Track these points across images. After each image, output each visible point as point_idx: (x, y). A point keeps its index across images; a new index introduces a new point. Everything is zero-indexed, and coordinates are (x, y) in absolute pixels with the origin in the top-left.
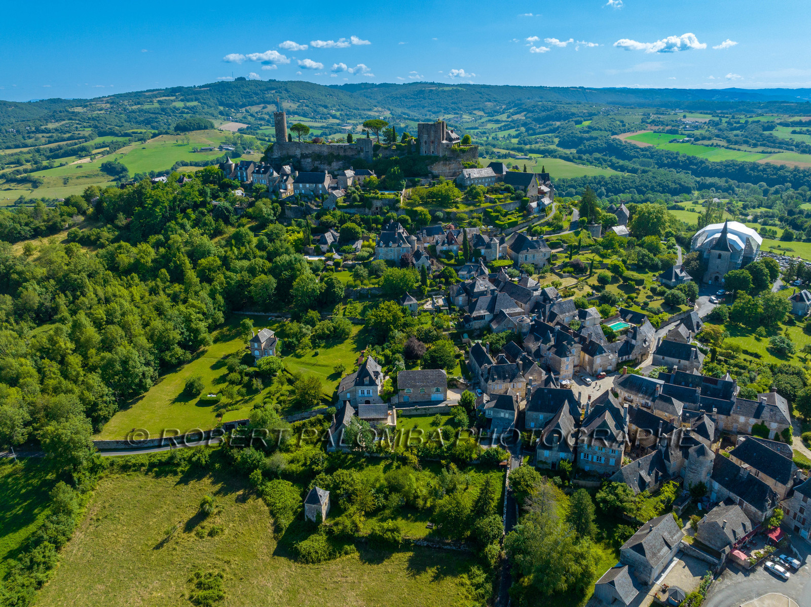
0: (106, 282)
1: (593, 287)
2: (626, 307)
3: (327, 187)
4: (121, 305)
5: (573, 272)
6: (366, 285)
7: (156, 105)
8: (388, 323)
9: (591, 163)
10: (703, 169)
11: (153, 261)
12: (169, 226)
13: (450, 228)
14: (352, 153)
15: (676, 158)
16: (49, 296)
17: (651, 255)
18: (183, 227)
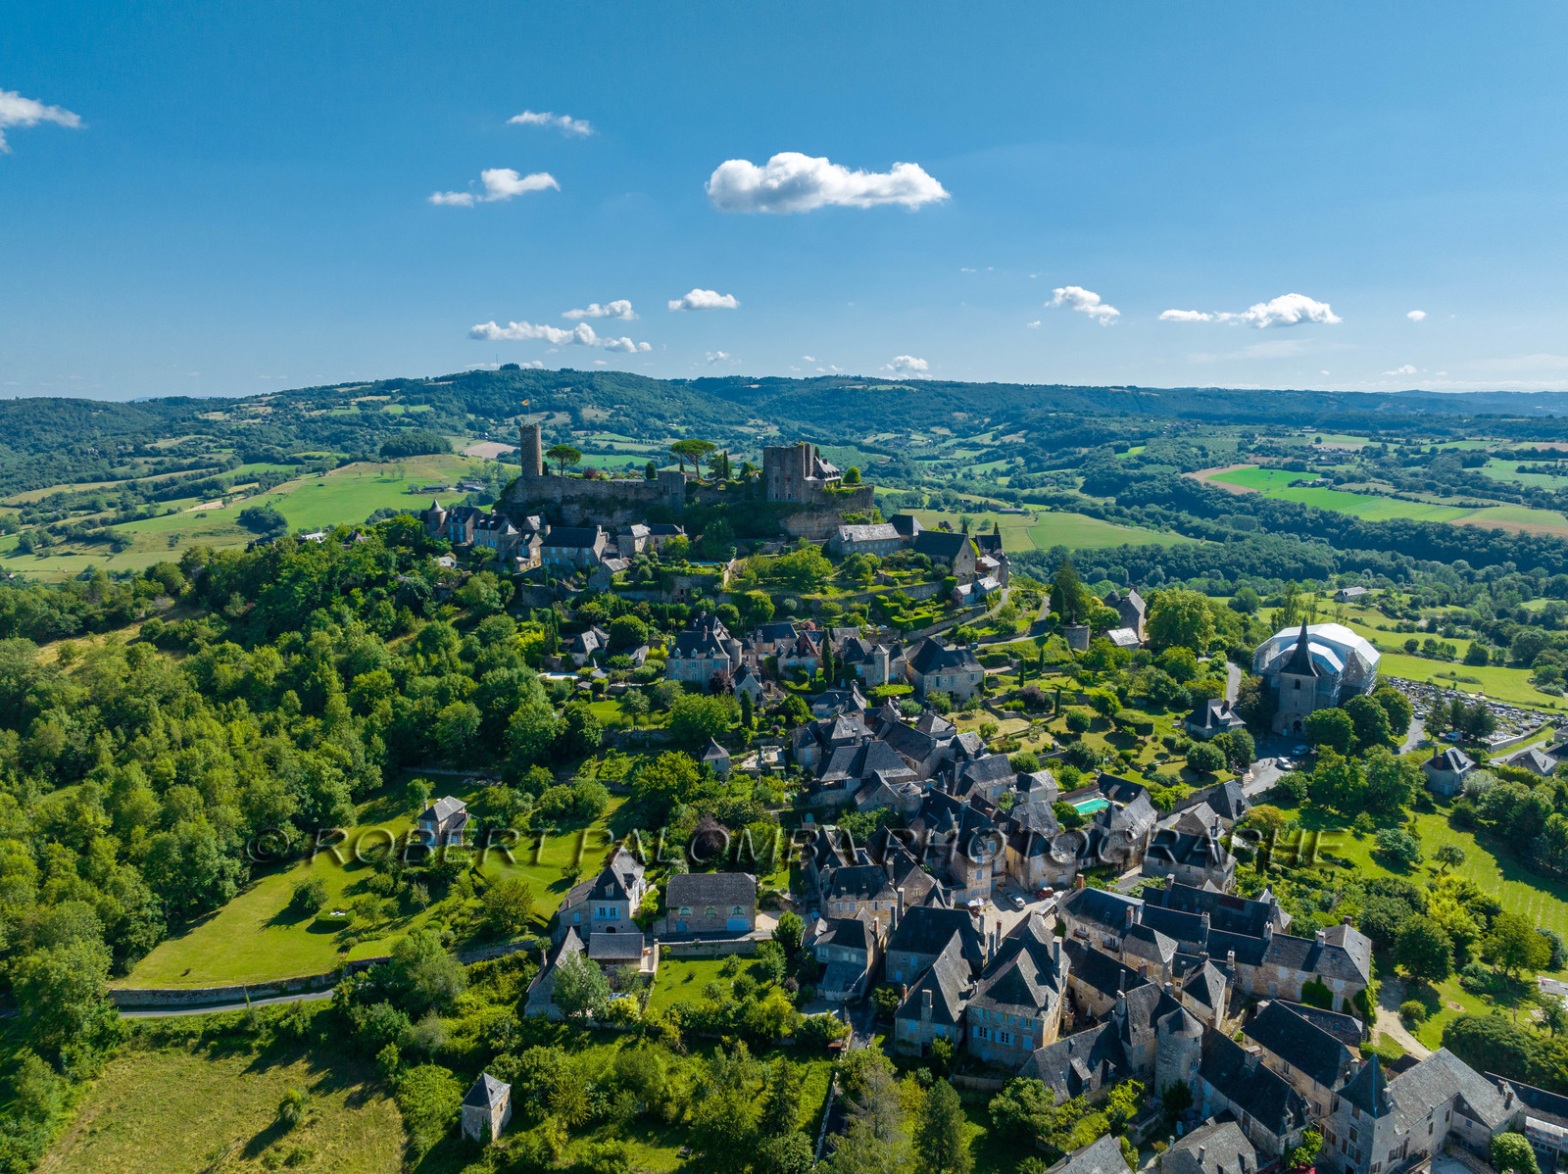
0: (190, 711)
1: (1058, 736)
2: (1115, 772)
3: (598, 553)
4: (207, 752)
5: (1025, 709)
6: (642, 724)
7: (355, 410)
8: (669, 790)
9: (1139, 522)
10: (1350, 534)
11: (277, 677)
12: (315, 618)
13: (807, 627)
14: (649, 496)
15: (1300, 514)
16: (84, 736)
17: (1173, 682)
18: (338, 618)
